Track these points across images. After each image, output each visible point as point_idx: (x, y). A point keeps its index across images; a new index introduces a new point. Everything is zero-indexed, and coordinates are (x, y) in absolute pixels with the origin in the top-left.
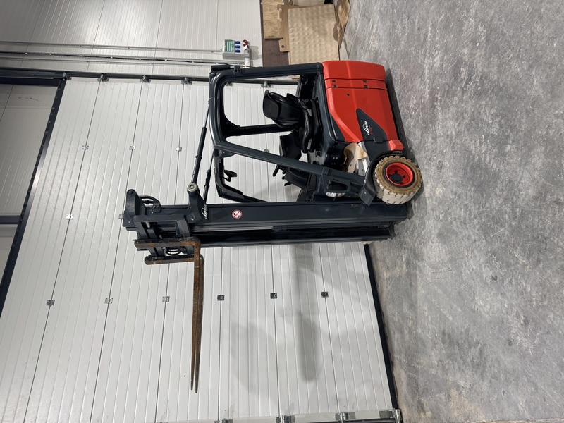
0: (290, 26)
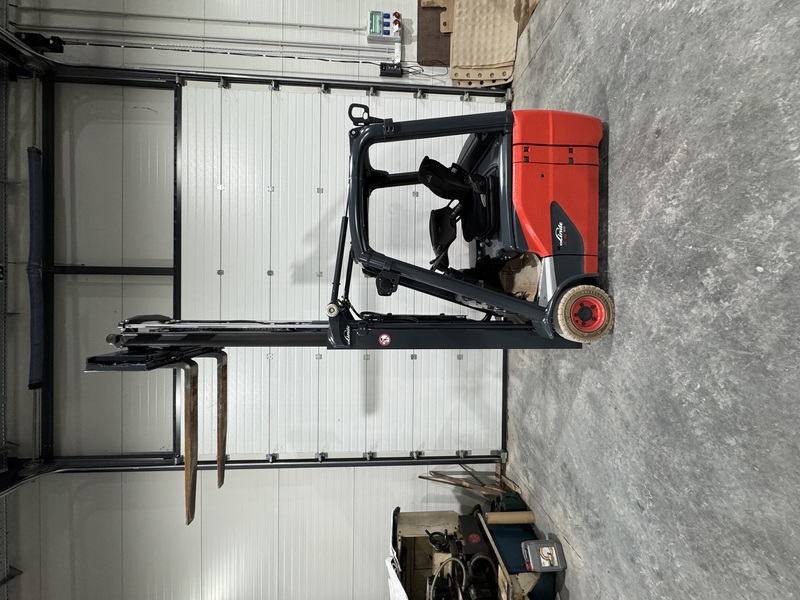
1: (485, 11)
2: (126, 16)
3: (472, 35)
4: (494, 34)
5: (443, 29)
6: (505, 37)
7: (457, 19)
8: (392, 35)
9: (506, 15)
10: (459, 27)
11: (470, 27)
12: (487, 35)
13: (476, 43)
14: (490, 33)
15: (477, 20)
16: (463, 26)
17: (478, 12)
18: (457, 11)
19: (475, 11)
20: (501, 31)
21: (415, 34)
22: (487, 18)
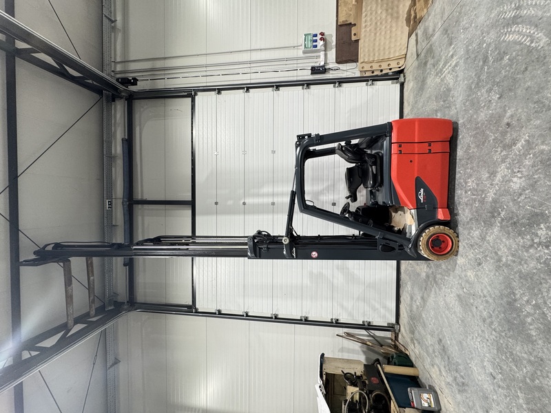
0: (364, 10)
1: (384, 22)
2: (165, 58)
3: (375, 40)
4: (390, 37)
5: (354, 38)
6: (399, 39)
7: (363, 30)
8: (318, 47)
9: (400, 23)
10: (365, 36)
11: (373, 34)
12: (385, 38)
13: (377, 44)
14: (388, 37)
15: (378, 29)
16: (368, 34)
17: (379, 24)
18: (363, 25)
19: (376, 23)
20: (396, 35)
21: (334, 43)
22: (386, 27)
